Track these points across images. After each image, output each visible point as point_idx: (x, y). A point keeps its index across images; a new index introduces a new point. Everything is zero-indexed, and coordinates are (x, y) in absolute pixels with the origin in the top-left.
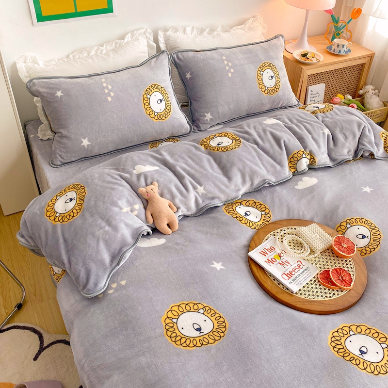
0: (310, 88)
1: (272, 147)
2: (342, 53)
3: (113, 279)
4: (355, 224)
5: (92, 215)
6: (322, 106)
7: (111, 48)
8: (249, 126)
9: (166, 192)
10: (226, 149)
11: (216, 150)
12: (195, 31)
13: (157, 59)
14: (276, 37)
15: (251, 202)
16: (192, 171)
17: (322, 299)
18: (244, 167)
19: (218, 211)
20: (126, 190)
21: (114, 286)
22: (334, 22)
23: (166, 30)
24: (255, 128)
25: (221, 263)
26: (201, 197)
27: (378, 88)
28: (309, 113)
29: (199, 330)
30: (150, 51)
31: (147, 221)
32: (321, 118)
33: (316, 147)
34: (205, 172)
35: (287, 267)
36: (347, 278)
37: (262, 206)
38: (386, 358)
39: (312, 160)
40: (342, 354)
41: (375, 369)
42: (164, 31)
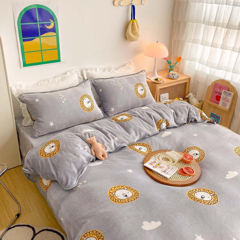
0: (161, 95)
1: (147, 118)
2: (175, 78)
3: (79, 180)
4: (192, 149)
6: (169, 101)
7: (60, 79)
8: (135, 110)
9: (99, 140)
10: (126, 120)
11: (121, 121)
12: (101, 70)
13: (85, 83)
14: (141, 71)
15: (141, 144)
16: (111, 131)
17: (181, 180)
18: (136, 128)
19: (126, 149)
20: (80, 140)
21: (80, 183)
22: (169, 64)
23: (87, 70)
24: (138, 111)
25: (131, 170)
26: (117, 142)
28: (163, 104)
29: (126, 196)
30: (79, 80)
31: (92, 154)
32: (169, 106)
33: (168, 117)
34: (117, 131)
35: (163, 169)
36: (191, 171)
37: (147, 145)
38: (213, 199)
39: (168, 124)
40: (194, 199)
41: (209, 203)
42: (86, 70)
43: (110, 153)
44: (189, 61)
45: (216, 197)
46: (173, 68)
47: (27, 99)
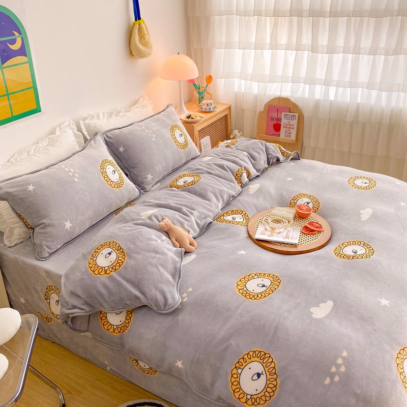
1: (221, 172)
2: (212, 110)
3: (180, 291)
4: (298, 198)
5: (139, 253)
7: (46, 144)
11: (186, 186)
12: (105, 115)
13: (95, 141)
14: (168, 107)
15: (230, 212)
16: (183, 203)
19: (214, 225)
21: (185, 295)
22: (196, 88)
24: (200, 165)
25: (243, 251)
26: (198, 219)
32: (234, 148)
34: (191, 201)
35: (282, 234)
36: (318, 225)
37: (239, 211)
38: (367, 249)
39: (248, 173)
42: (83, 120)
44: (224, 80)
45: (369, 246)
46: (204, 95)
47: (10, 190)
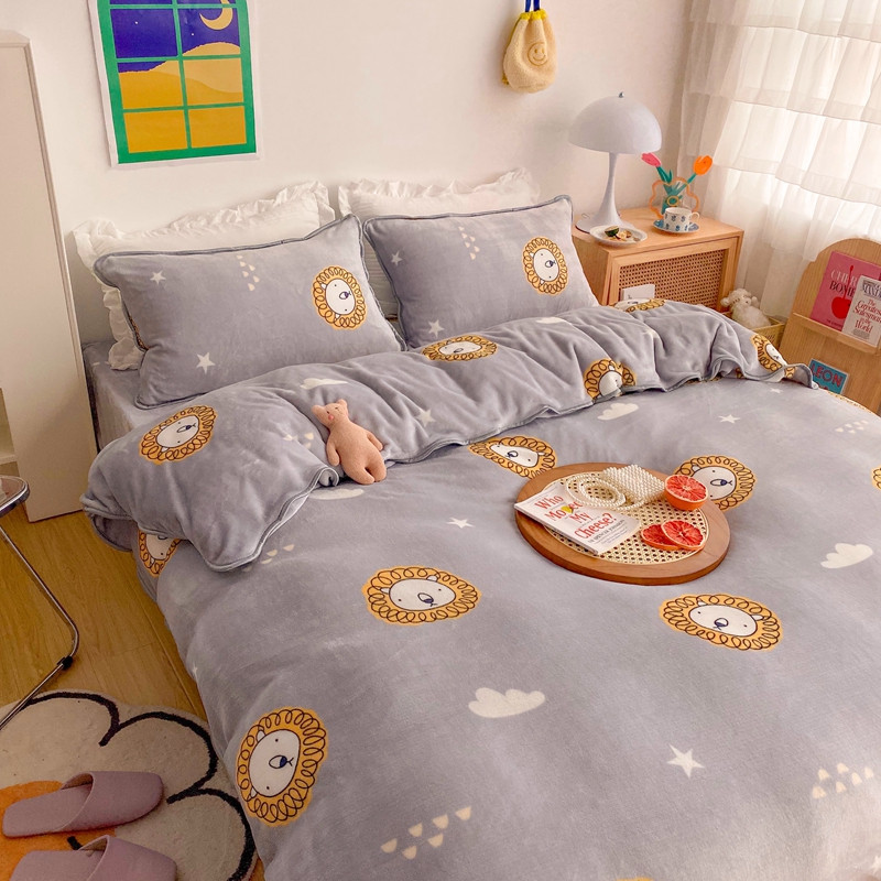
0: (626, 291)
1: (553, 353)
2: (682, 230)
3: (269, 543)
4: (707, 464)
6: (644, 301)
7: (251, 214)
9: (361, 415)
10: (471, 356)
11: (452, 358)
12: (406, 189)
13: (337, 230)
14: (555, 200)
15: (519, 441)
16: (409, 387)
17: (648, 563)
18: (503, 382)
19: (459, 452)
20: (290, 411)
21: (273, 553)
22: (663, 179)
23: (352, 186)
24: (521, 330)
25: (466, 520)
26: (426, 429)
27: (757, 294)
29: (430, 601)
31: (328, 461)
32: (641, 318)
33: (632, 354)
34: (432, 388)
35: (584, 522)
36: (694, 535)
37: (540, 444)
38: (760, 631)
39: (628, 376)
40: (684, 628)
41: (741, 644)
42: (349, 188)
43: (398, 463)
44: (739, 172)
45: (775, 627)
46: (680, 197)
